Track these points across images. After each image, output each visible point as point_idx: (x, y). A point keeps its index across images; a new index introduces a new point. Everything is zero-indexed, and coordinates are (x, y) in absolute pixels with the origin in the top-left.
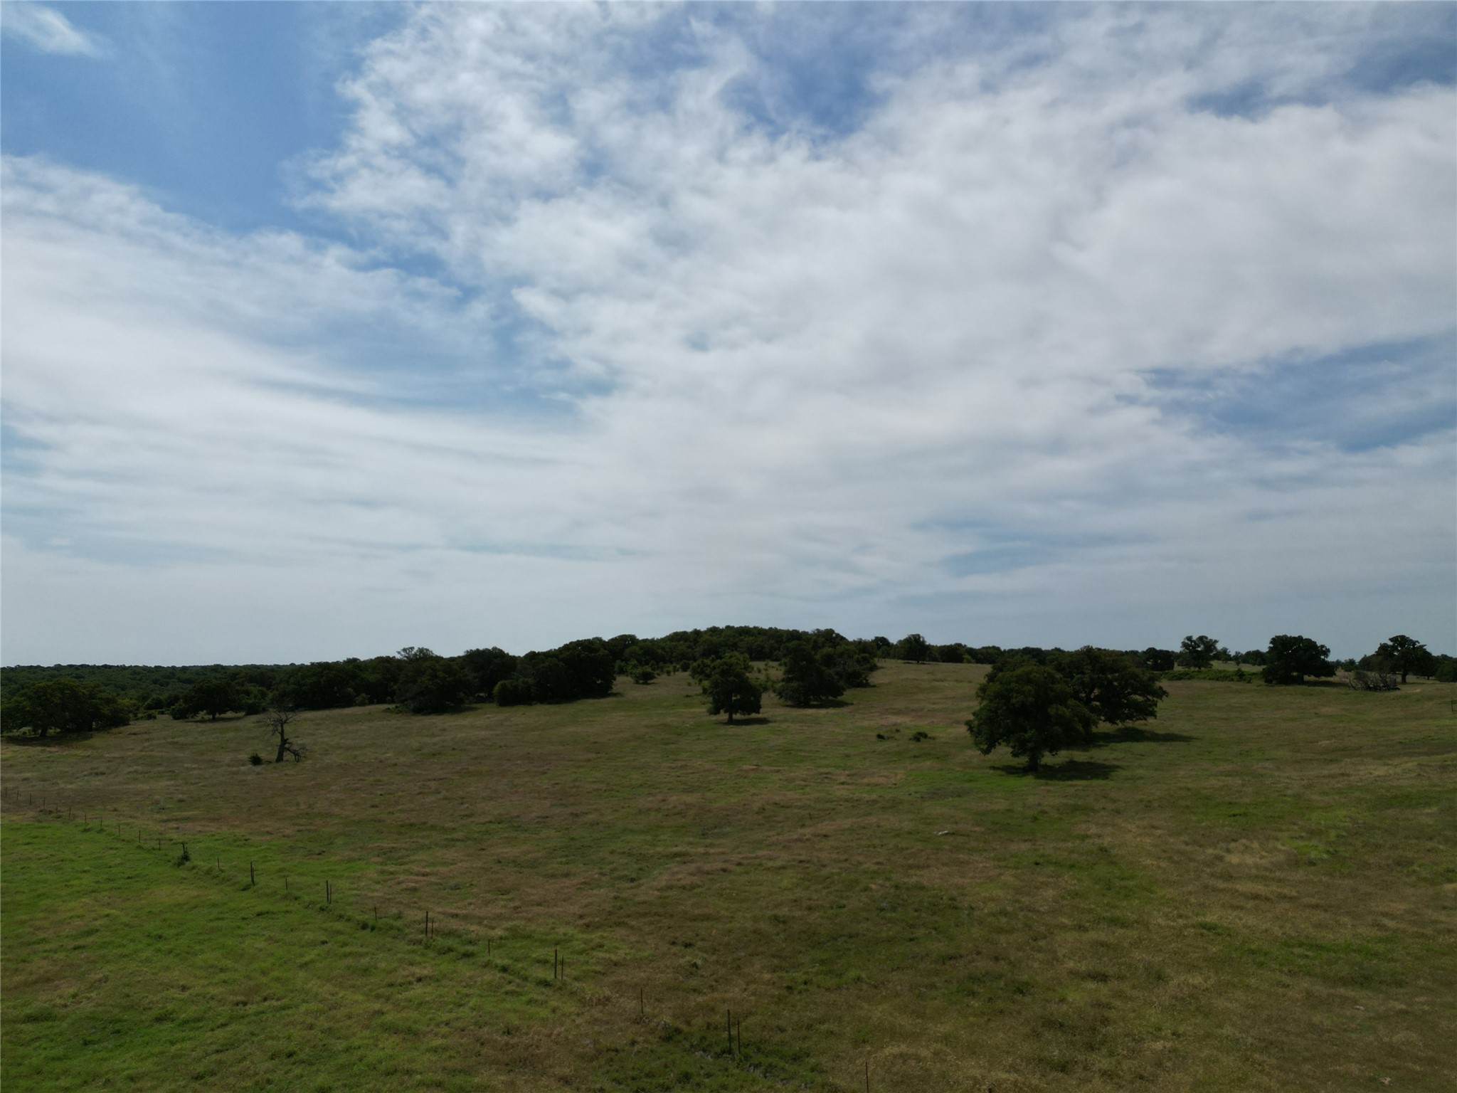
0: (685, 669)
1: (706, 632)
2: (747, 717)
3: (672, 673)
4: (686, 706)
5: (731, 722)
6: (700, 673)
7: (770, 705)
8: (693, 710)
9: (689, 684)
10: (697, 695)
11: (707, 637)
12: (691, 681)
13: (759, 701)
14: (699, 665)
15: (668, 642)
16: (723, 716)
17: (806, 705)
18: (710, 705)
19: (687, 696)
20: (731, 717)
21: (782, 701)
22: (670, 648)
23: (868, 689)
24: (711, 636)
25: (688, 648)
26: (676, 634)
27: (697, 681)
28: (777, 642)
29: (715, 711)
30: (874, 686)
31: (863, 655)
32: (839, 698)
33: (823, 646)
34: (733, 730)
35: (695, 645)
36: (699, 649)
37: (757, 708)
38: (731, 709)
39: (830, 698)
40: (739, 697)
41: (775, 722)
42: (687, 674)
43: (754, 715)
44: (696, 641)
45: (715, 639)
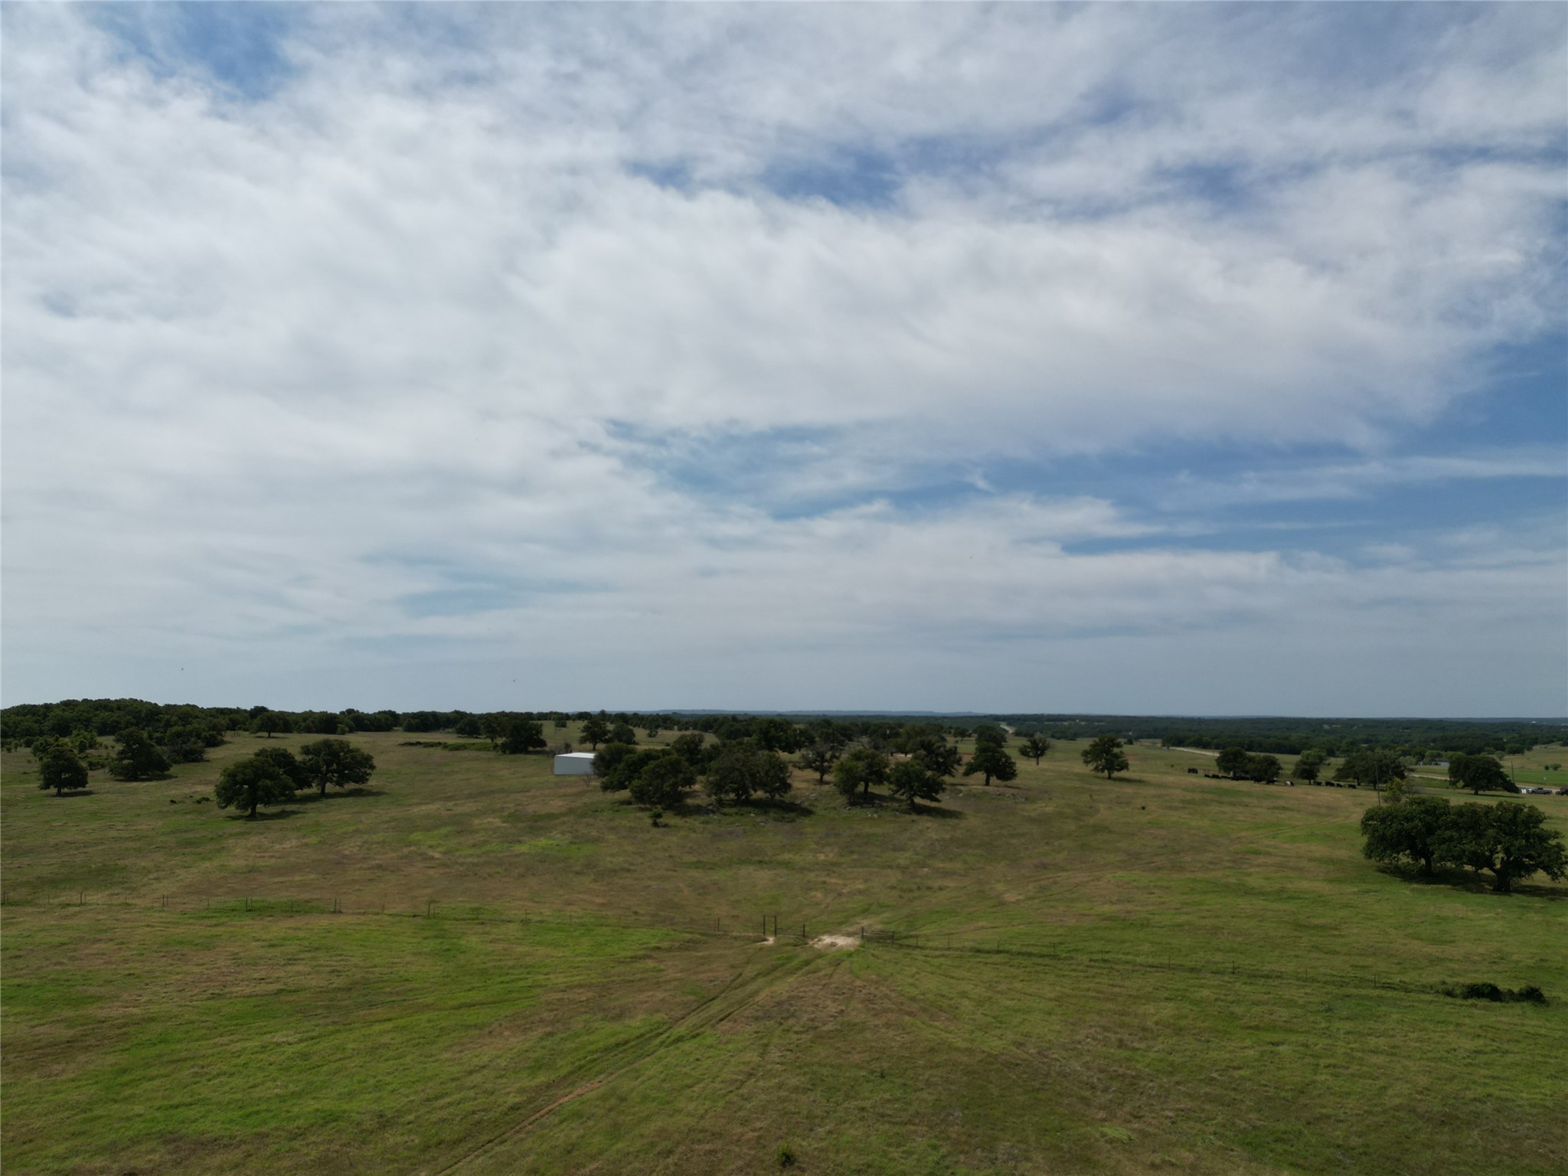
0: (28, 744)
1: (57, 706)
2: (73, 790)
3: (13, 750)
4: (21, 782)
5: (59, 794)
6: (41, 750)
7: (98, 780)
8: (27, 786)
9: (29, 762)
10: (35, 772)
11: (58, 712)
12: (32, 758)
13: (86, 779)
14: (42, 744)
15: (13, 717)
16: (53, 790)
17: (135, 779)
18: (41, 782)
19: (25, 773)
20: (59, 790)
21: (112, 776)
22: (14, 723)
23: (201, 764)
24: (64, 710)
25: (35, 722)
26: (24, 707)
27: (37, 759)
28: (134, 718)
29: (46, 786)
30: (208, 761)
31: (211, 732)
32: (166, 773)
33: (176, 724)
34: (59, 800)
35: (44, 719)
36: (47, 724)
37: (84, 784)
38: (60, 784)
39: (158, 772)
40: (67, 775)
41: (98, 793)
42: (29, 750)
43: (80, 789)
44: (45, 716)
45: (68, 714)
